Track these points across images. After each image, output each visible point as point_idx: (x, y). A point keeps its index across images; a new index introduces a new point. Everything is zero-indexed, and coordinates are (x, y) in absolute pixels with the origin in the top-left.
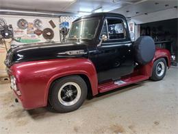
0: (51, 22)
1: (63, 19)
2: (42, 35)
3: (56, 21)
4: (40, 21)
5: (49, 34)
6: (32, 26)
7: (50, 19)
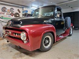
0: (18, 10)
1: (25, 9)
2: (14, 16)
3: (21, 10)
4: (13, 9)
5: (18, 15)
6: (9, 11)
7: (18, 8)
